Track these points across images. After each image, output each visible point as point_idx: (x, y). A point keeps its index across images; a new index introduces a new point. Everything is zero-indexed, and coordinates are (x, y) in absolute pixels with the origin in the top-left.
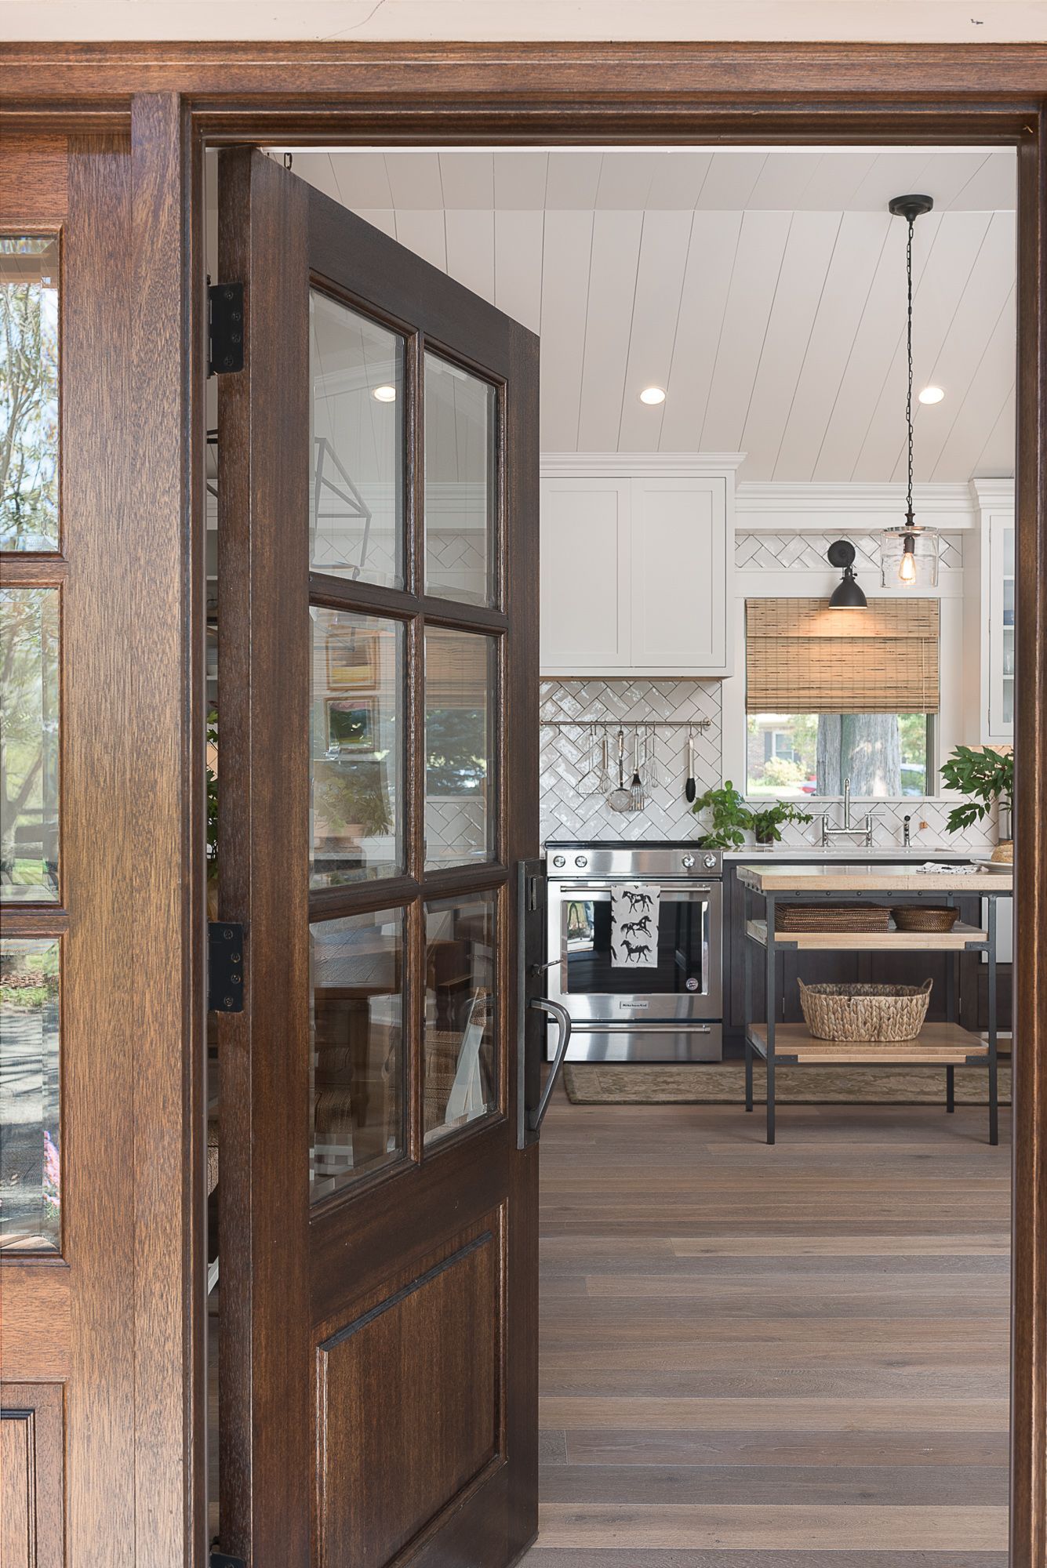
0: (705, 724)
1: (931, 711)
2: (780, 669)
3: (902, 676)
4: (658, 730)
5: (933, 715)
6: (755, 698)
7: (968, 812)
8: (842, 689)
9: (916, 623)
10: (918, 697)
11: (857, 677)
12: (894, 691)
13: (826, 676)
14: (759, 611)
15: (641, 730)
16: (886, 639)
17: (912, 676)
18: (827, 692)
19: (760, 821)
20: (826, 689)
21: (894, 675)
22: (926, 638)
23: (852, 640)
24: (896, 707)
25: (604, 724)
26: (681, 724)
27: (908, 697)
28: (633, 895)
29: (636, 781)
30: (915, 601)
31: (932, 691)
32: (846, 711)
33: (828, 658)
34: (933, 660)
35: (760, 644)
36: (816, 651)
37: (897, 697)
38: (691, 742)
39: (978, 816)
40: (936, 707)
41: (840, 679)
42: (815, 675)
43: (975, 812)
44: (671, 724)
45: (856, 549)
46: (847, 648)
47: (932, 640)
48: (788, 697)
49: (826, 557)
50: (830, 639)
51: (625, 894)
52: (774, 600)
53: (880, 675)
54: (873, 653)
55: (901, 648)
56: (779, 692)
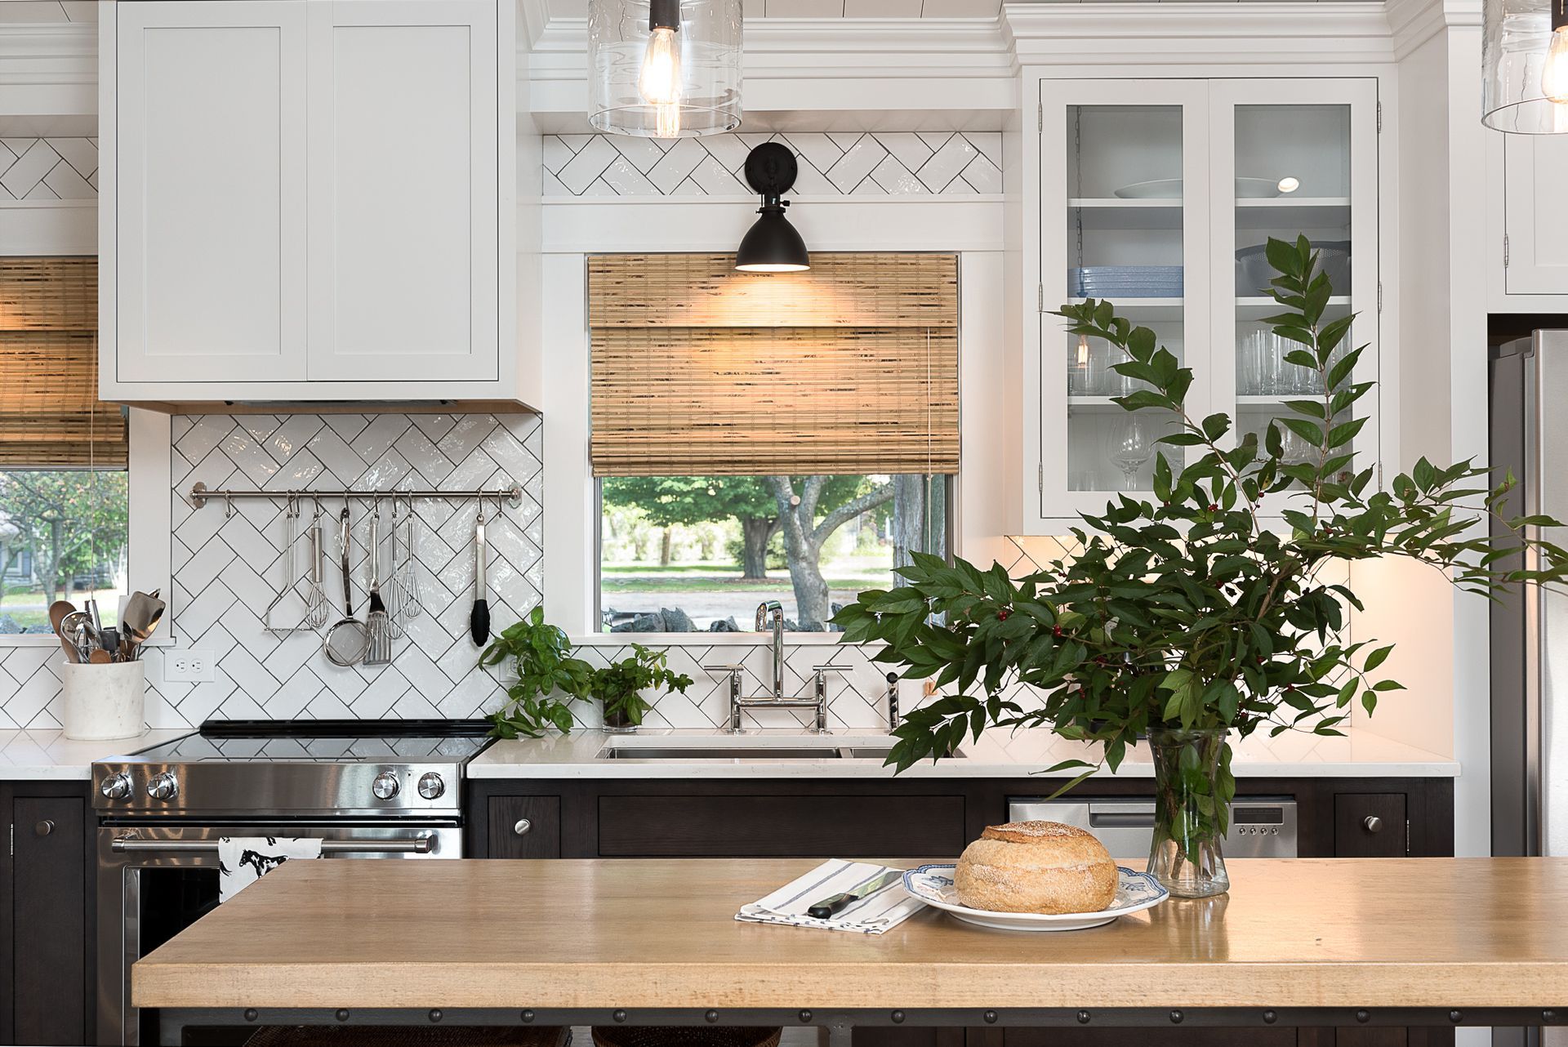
0: (509, 496)
1: (947, 468)
2: (655, 389)
3: (889, 403)
4: (420, 507)
5: (952, 475)
6: (606, 444)
7: (950, 718)
8: (774, 427)
9: (914, 300)
10: (919, 442)
11: (802, 404)
12: (873, 432)
13: (742, 403)
14: (612, 279)
15: (384, 507)
16: (858, 332)
17: (908, 401)
18: (744, 433)
19: (606, 681)
20: (744, 427)
21: (872, 400)
22: (934, 329)
23: (794, 332)
24: (878, 461)
25: (318, 497)
26: (466, 496)
27: (899, 442)
28: (262, 858)
29: (376, 604)
30: (912, 258)
31: (946, 431)
32: (767, 471)
33: (749, 367)
34: (950, 374)
35: (617, 344)
36: (724, 353)
37: (878, 442)
38: (481, 530)
39: (969, 731)
40: (956, 461)
41: (769, 408)
42: (722, 400)
43: (964, 716)
44: (447, 496)
45: (799, 160)
46: (783, 349)
47: (945, 333)
48: (669, 444)
49: (741, 175)
50: (750, 332)
51: (247, 856)
52: (640, 257)
53: (845, 401)
54: (833, 357)
55: (886, 349)
56: (652, 434)
